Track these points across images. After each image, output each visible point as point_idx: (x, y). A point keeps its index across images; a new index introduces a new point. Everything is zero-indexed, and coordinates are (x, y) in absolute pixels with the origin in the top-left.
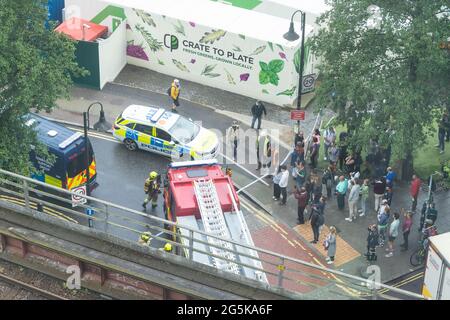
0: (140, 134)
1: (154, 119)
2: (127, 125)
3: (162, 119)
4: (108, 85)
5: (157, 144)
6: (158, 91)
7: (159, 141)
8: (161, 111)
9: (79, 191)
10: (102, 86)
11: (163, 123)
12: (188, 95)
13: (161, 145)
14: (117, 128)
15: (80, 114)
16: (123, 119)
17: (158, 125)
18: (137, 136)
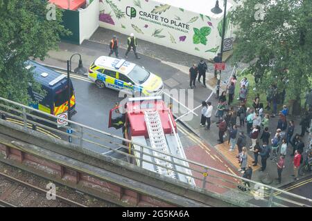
0: (107, 77)
1: (117, 66)
2: (98, 70)
3: (123, 66)
4: (85, 41)
5: (119, 85)
7: (120, 82)
8: (123, 61)
9: (62, 116)
10: (81, 42)
11: (124, 69)
13: (122, 85)
14: (91, 72)
15: (65, 62)
16: (95, 66)
17: (120, 71)
18: (105, 79)
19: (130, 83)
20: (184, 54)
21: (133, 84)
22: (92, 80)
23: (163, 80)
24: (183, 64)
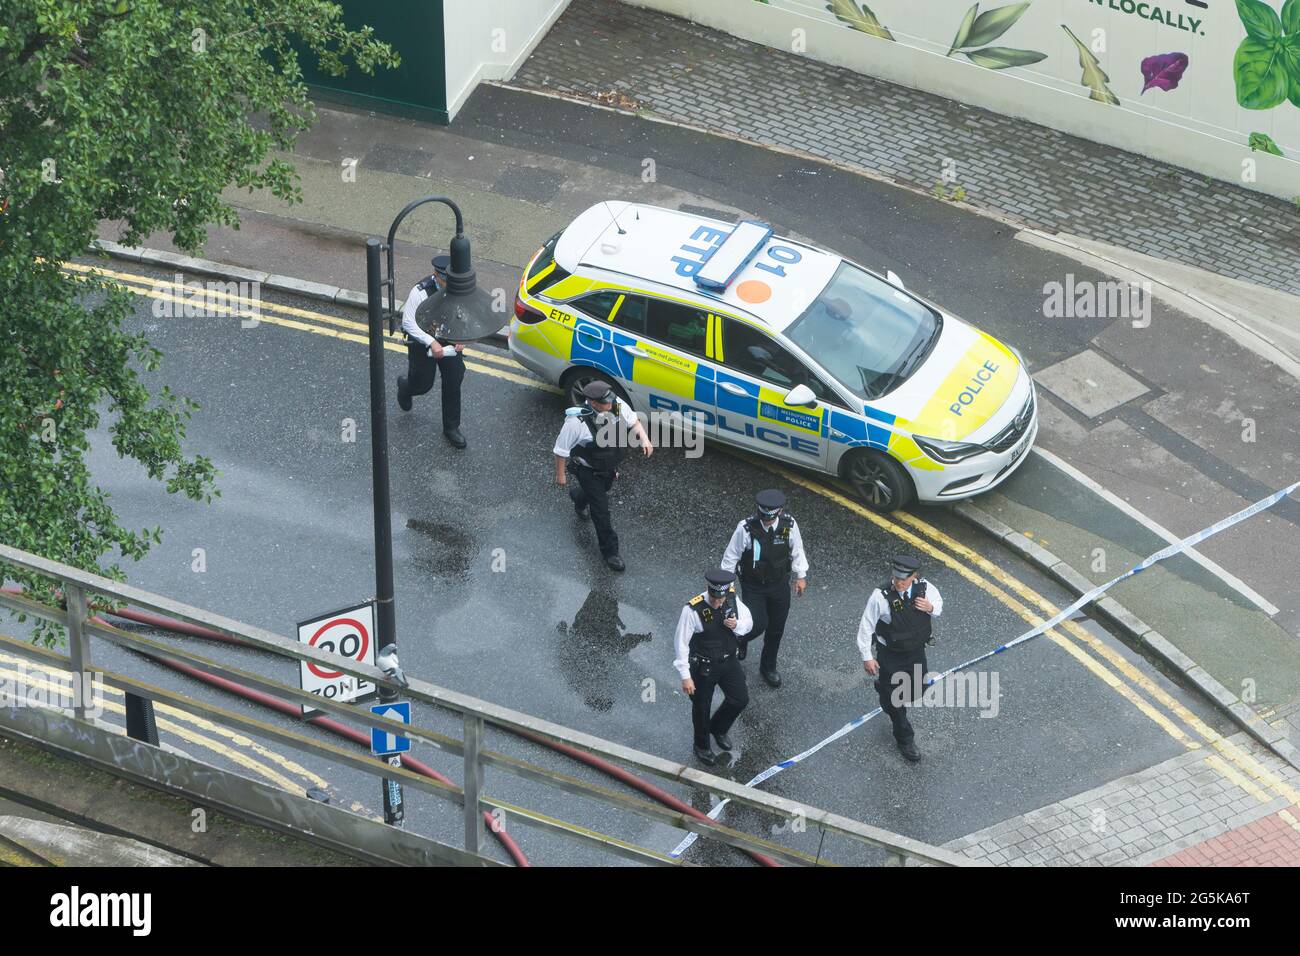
0: (644, 347)
1: (715, 272)
2: (579, 303)
3: (752, 274)
4: (485, 96)
5: (728, 400)
6: (730, 133)
7: (735, 381)
8: (750, 233)
9: (336, 634)
10: (455, 99)
11: (761, 293)
12: (881, 155)
13: (748, 405)
14: (531, 316)
15: (350, 243)
16: (560, 274)
17: (733, 305)
18: (628, 359)
19: (802, 394)
20: (1171, 177)
21: (826, 394)
22: (537, 371)
23: (1031, 371)
24: (1170, 251)
